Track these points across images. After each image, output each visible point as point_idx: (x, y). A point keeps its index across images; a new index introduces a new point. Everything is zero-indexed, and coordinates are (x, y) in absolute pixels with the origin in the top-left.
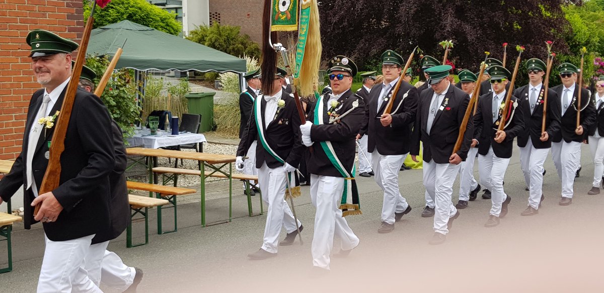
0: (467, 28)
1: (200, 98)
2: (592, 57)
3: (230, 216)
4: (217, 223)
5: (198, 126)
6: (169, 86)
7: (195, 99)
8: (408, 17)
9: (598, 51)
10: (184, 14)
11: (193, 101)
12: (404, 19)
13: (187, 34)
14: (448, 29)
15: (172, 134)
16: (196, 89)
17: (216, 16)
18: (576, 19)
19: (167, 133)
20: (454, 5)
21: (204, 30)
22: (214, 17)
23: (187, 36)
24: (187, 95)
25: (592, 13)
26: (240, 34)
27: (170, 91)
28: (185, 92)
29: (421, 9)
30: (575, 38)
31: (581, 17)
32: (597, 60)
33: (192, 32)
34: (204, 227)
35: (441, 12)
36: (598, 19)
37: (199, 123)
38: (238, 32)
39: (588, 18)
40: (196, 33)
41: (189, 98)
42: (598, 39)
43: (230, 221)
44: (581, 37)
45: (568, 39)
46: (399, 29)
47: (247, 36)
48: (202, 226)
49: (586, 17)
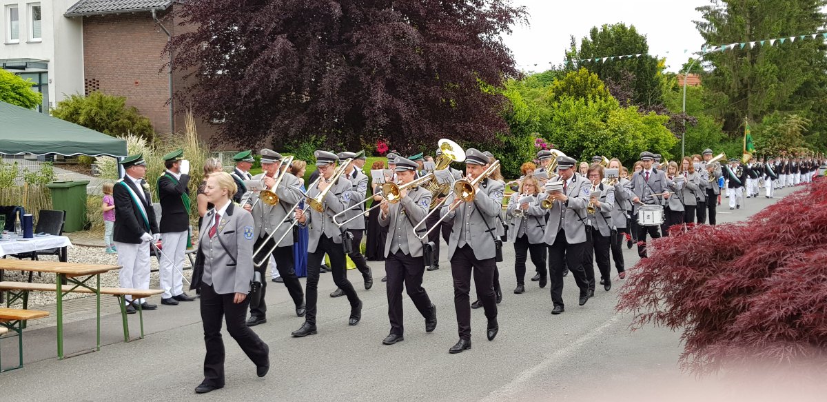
0: (401, 104)
1: (68, 188)
2: (532, 138)
3: (98, 344)
4: (80, 353)
5: (61, 225)
6: (27, 173)
7: (62, 189)
8: (333, 91)
9: (539, 131)
10: (51, 80)
11: (58, 193)
12: (327, 93)
13: (54, 106)
14: (379, 105)
15: (24, 237)
16: (65, 176)
17: (94, 83)
18: (516, 96)
19: (17, 235)
20: (383, 78)
21: (77, 101)
22: (91, 85)
23: (55, 109)
24: (51, 184)
25: (533, 90)
26: (125, 107)
27: (27, 180)
28: (48, 180)
29: (348, 82)
30: (515, 117)
31: (521, 94)
32: (538, 142)
33: (61, 104)
34: (61, 359)
35: (369, 86)
36: (538, 96)
37: (62, 222)
38: (123, 105)
39: (529, 95)
40: (67, 105)
41: (53, 189)
42: (539, 118)
43: (98, 350)
44: (521, 117)
45: (508, 118)
46: (322, 105)
47: (135, 110)
48: (59, 358)
49: (526, 95)
